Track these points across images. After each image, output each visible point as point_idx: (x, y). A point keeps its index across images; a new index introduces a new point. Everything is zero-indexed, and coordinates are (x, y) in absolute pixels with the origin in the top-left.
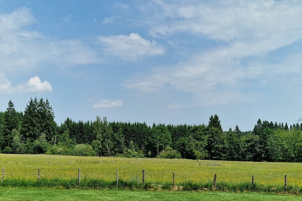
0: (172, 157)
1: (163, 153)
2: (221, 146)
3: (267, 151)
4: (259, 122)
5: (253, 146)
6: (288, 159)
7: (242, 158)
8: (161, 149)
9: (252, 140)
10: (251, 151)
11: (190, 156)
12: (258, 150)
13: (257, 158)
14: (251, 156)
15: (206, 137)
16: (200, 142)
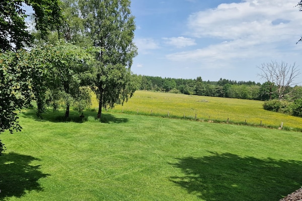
0: (176, 93)
1: (172, 91)
2: (202, 90)
3: (227, 93)
4: (221, 79)
5: (219, 91)
6: (238, 97)
7: (213, 95)
8: (171, 89)
9: (218, 88)
10: (218, 93)
11: (187, 93)
12: (222, 92)
13: (221, 96)
14: (217, 94)
15: (195, 86)
16: (192, 88)
